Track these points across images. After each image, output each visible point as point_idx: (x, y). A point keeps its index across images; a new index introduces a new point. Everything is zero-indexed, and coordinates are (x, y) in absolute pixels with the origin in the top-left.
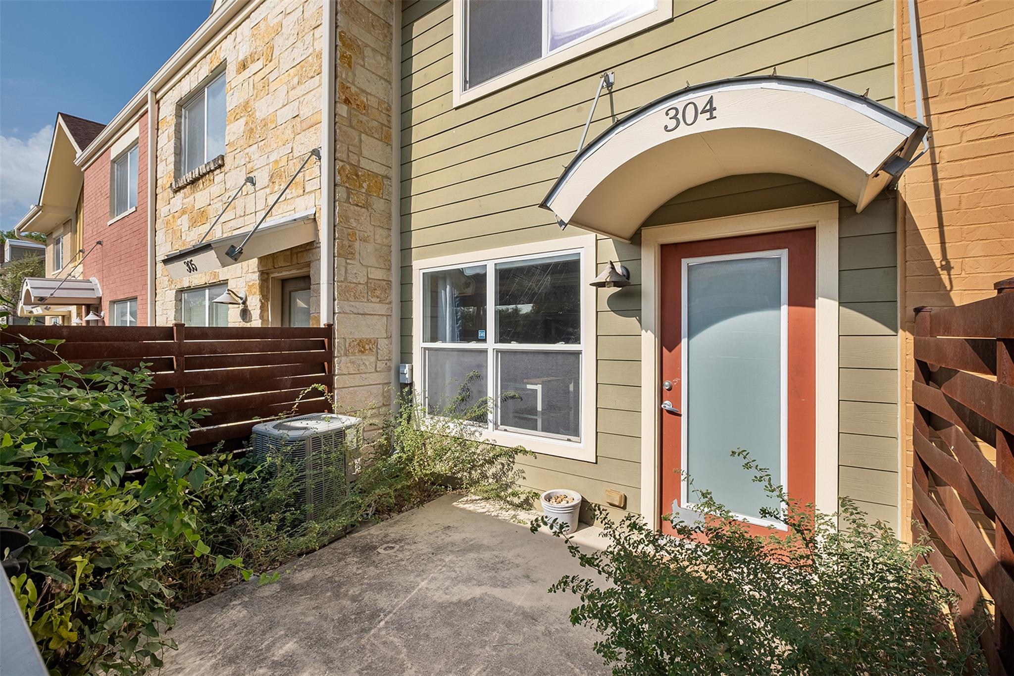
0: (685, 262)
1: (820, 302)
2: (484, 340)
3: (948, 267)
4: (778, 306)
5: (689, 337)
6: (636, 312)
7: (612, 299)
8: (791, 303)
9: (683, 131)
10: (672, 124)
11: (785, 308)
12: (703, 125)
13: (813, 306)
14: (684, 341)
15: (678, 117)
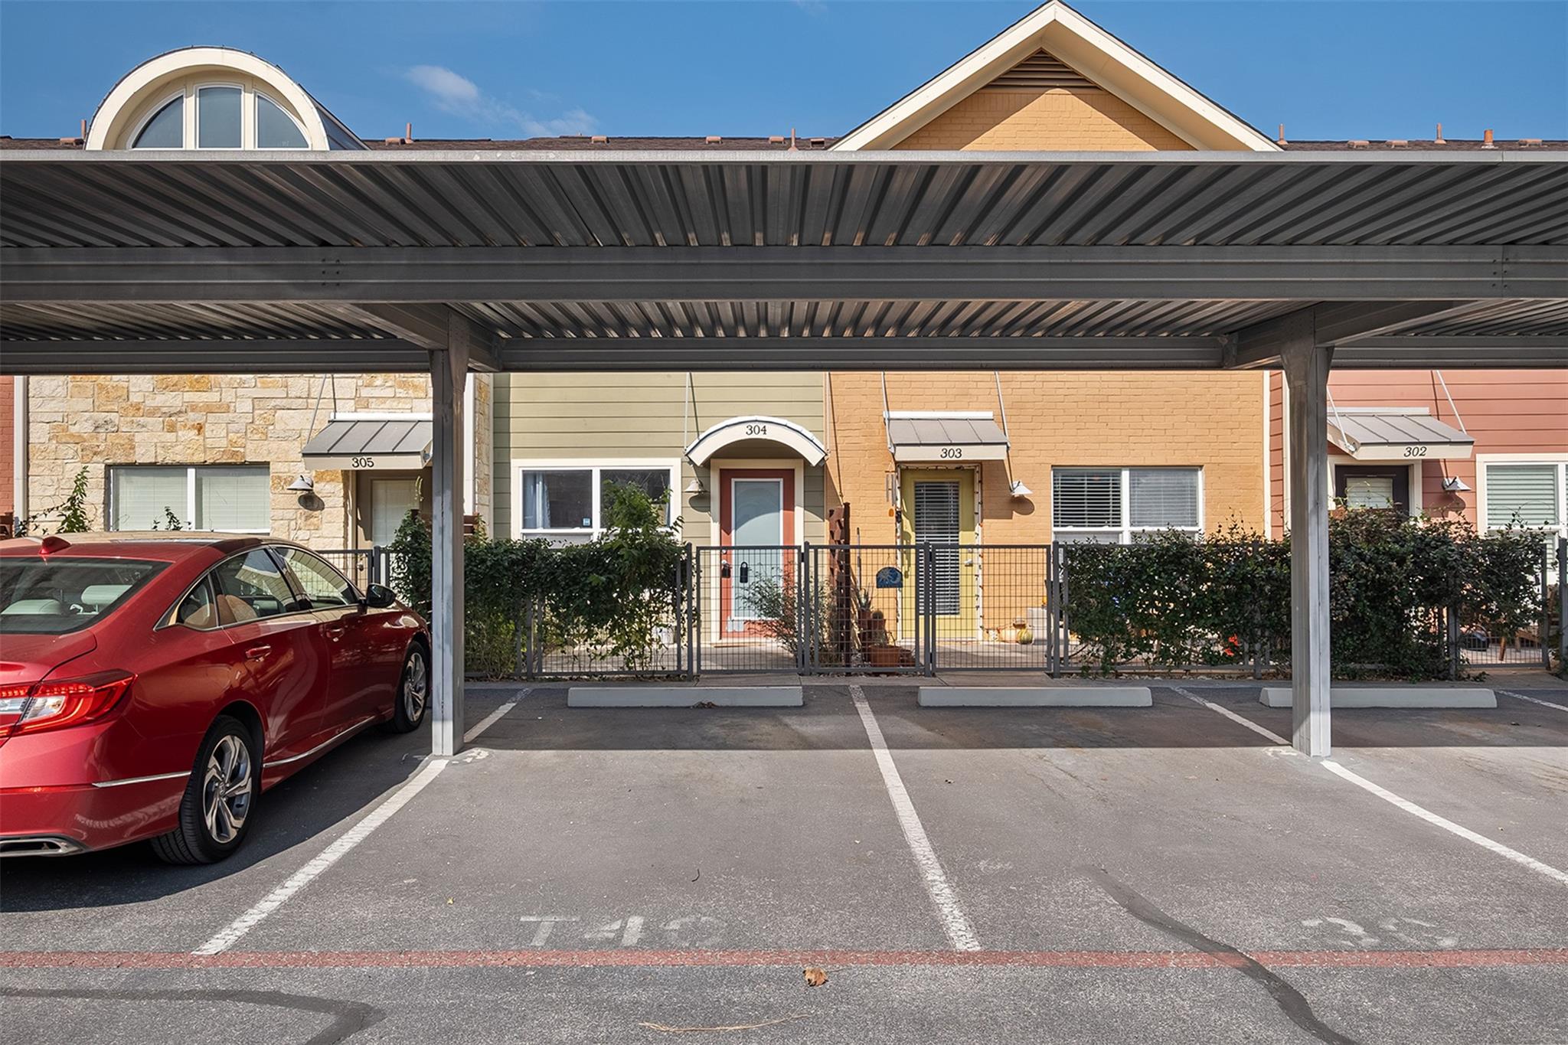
0: (733, 480)
1: (796, 508)
2: (591, 526)
3: (842, 496)
4: (779, 510)
5: (736, 529)
6: (707, 509)
7: (692, 499)
8: (784, 509)
9: (754, 436)
10: (749, 432)
11: (782, 511)
12: (761, 436)
13: (793, 510)
14: (733, 532)
15: (752, 430)
